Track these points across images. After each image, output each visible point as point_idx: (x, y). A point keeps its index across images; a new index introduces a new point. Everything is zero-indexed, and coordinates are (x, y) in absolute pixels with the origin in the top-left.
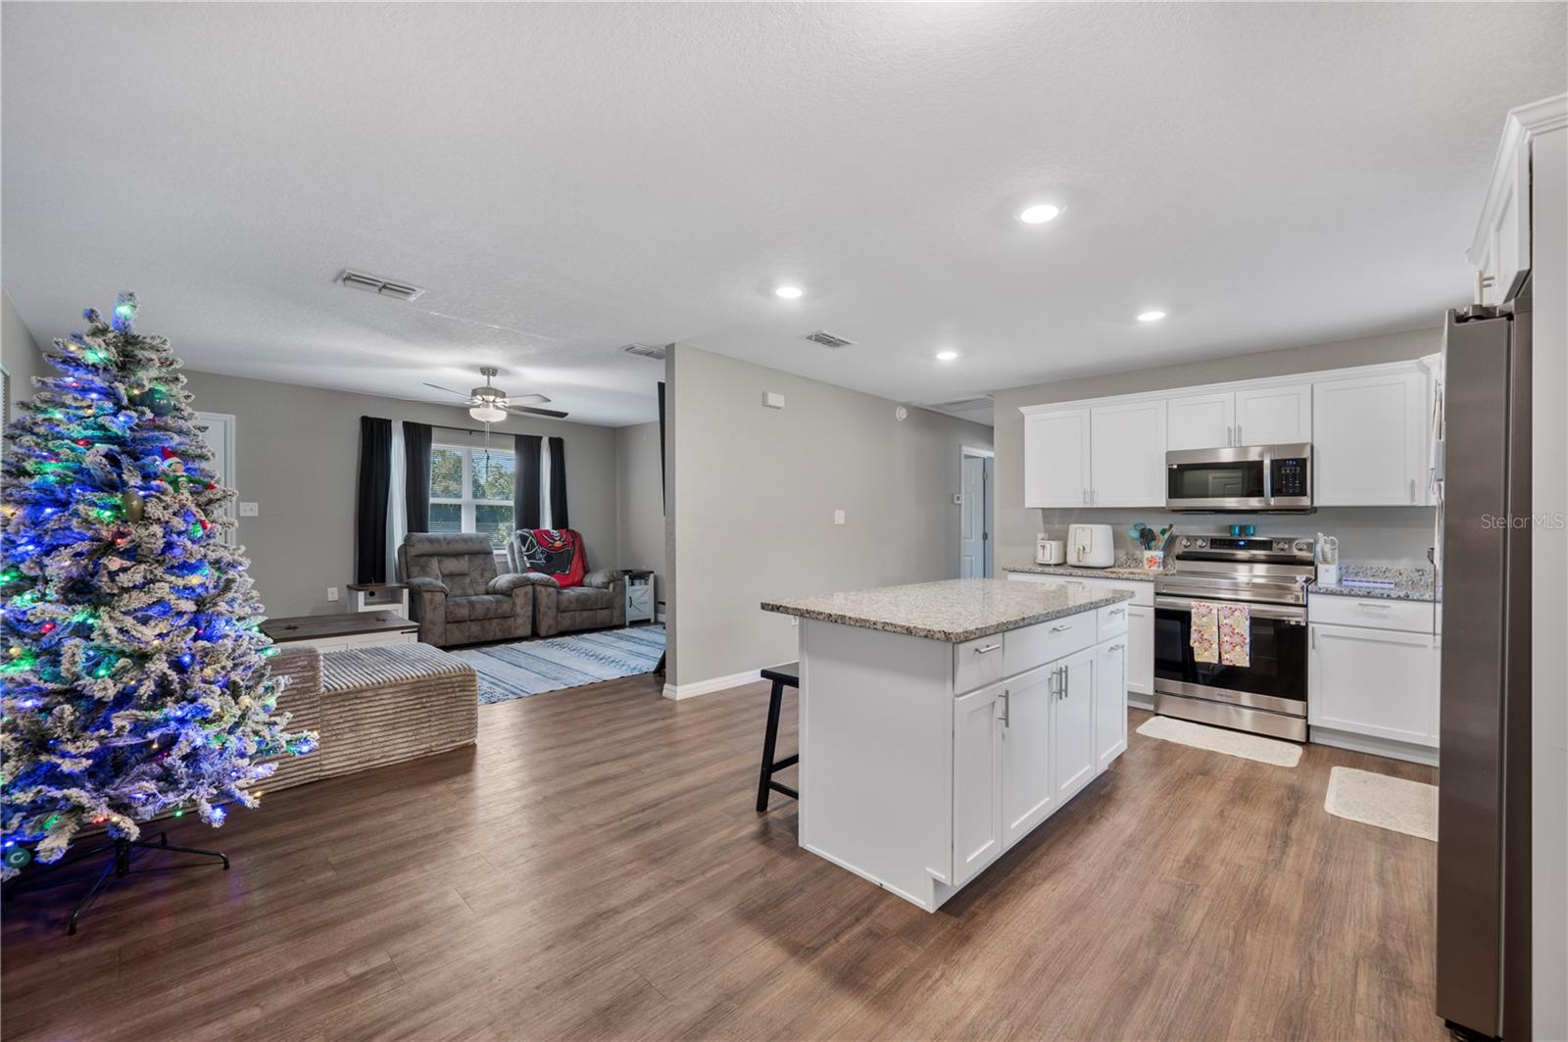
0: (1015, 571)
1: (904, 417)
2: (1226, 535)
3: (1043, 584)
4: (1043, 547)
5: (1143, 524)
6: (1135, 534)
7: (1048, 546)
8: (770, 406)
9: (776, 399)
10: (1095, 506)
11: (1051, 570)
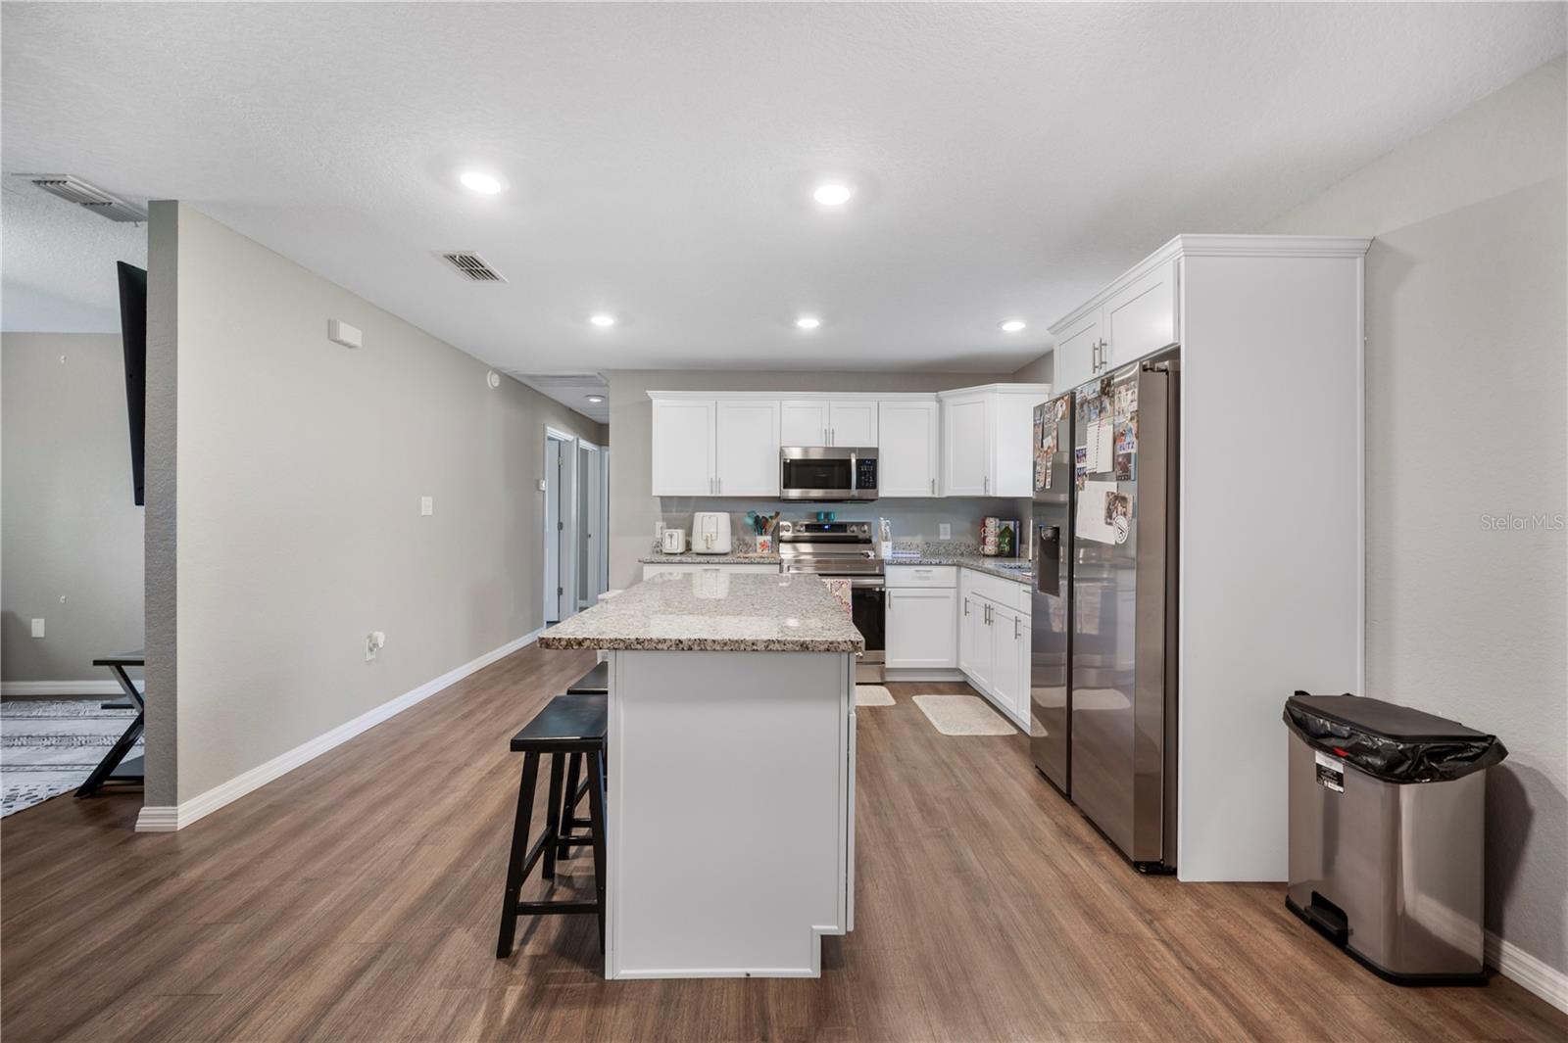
0: (652, 562)
1: (497, 385)
2: (814, 521)
3: (671, 574)
4: (671, 536)
5: (754, 512)
6: (750, 521)
7: (676, 534)
8: (340, 342)
9: (349, 333)
10: (720, 495)
11: (678, 558)
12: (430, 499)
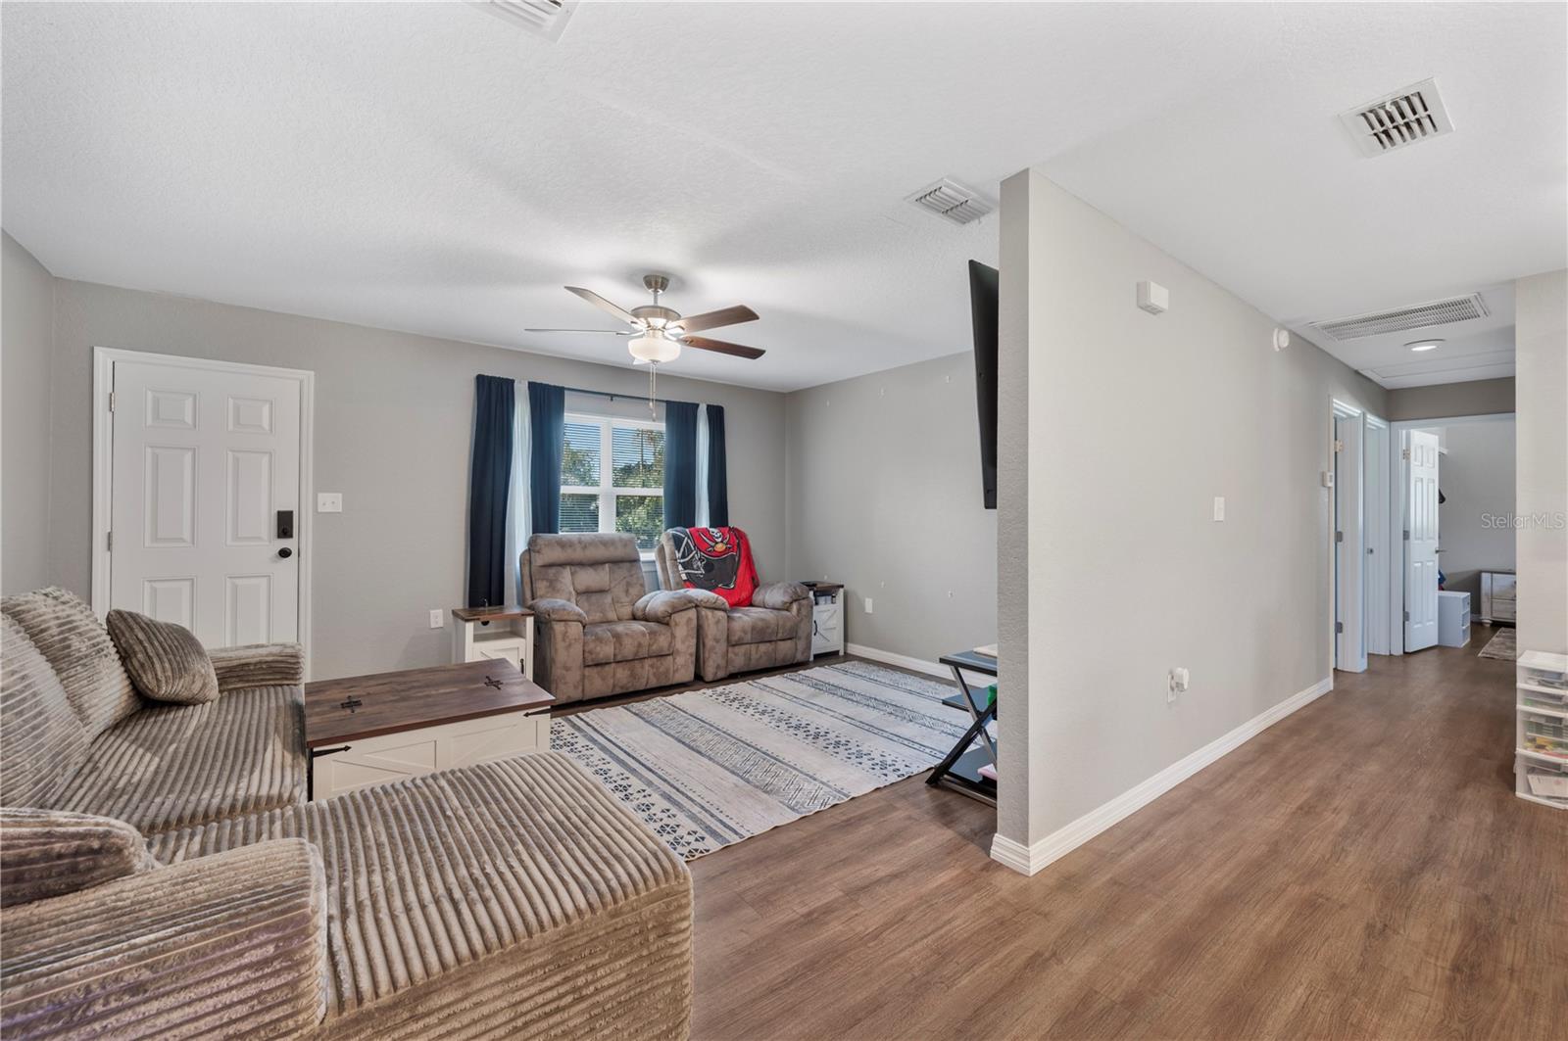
1: (1286, 345)
8: (1150, 307)
9: (1159, 296)
12: (1222, 499)
